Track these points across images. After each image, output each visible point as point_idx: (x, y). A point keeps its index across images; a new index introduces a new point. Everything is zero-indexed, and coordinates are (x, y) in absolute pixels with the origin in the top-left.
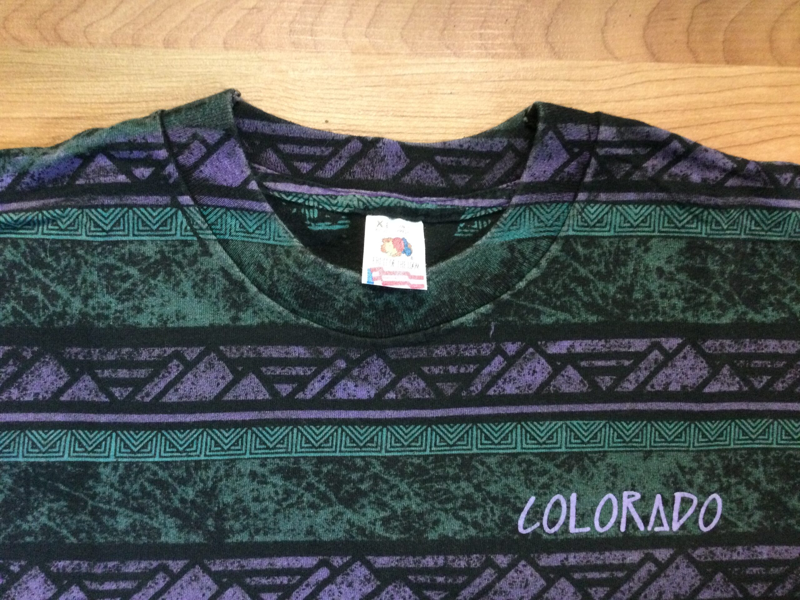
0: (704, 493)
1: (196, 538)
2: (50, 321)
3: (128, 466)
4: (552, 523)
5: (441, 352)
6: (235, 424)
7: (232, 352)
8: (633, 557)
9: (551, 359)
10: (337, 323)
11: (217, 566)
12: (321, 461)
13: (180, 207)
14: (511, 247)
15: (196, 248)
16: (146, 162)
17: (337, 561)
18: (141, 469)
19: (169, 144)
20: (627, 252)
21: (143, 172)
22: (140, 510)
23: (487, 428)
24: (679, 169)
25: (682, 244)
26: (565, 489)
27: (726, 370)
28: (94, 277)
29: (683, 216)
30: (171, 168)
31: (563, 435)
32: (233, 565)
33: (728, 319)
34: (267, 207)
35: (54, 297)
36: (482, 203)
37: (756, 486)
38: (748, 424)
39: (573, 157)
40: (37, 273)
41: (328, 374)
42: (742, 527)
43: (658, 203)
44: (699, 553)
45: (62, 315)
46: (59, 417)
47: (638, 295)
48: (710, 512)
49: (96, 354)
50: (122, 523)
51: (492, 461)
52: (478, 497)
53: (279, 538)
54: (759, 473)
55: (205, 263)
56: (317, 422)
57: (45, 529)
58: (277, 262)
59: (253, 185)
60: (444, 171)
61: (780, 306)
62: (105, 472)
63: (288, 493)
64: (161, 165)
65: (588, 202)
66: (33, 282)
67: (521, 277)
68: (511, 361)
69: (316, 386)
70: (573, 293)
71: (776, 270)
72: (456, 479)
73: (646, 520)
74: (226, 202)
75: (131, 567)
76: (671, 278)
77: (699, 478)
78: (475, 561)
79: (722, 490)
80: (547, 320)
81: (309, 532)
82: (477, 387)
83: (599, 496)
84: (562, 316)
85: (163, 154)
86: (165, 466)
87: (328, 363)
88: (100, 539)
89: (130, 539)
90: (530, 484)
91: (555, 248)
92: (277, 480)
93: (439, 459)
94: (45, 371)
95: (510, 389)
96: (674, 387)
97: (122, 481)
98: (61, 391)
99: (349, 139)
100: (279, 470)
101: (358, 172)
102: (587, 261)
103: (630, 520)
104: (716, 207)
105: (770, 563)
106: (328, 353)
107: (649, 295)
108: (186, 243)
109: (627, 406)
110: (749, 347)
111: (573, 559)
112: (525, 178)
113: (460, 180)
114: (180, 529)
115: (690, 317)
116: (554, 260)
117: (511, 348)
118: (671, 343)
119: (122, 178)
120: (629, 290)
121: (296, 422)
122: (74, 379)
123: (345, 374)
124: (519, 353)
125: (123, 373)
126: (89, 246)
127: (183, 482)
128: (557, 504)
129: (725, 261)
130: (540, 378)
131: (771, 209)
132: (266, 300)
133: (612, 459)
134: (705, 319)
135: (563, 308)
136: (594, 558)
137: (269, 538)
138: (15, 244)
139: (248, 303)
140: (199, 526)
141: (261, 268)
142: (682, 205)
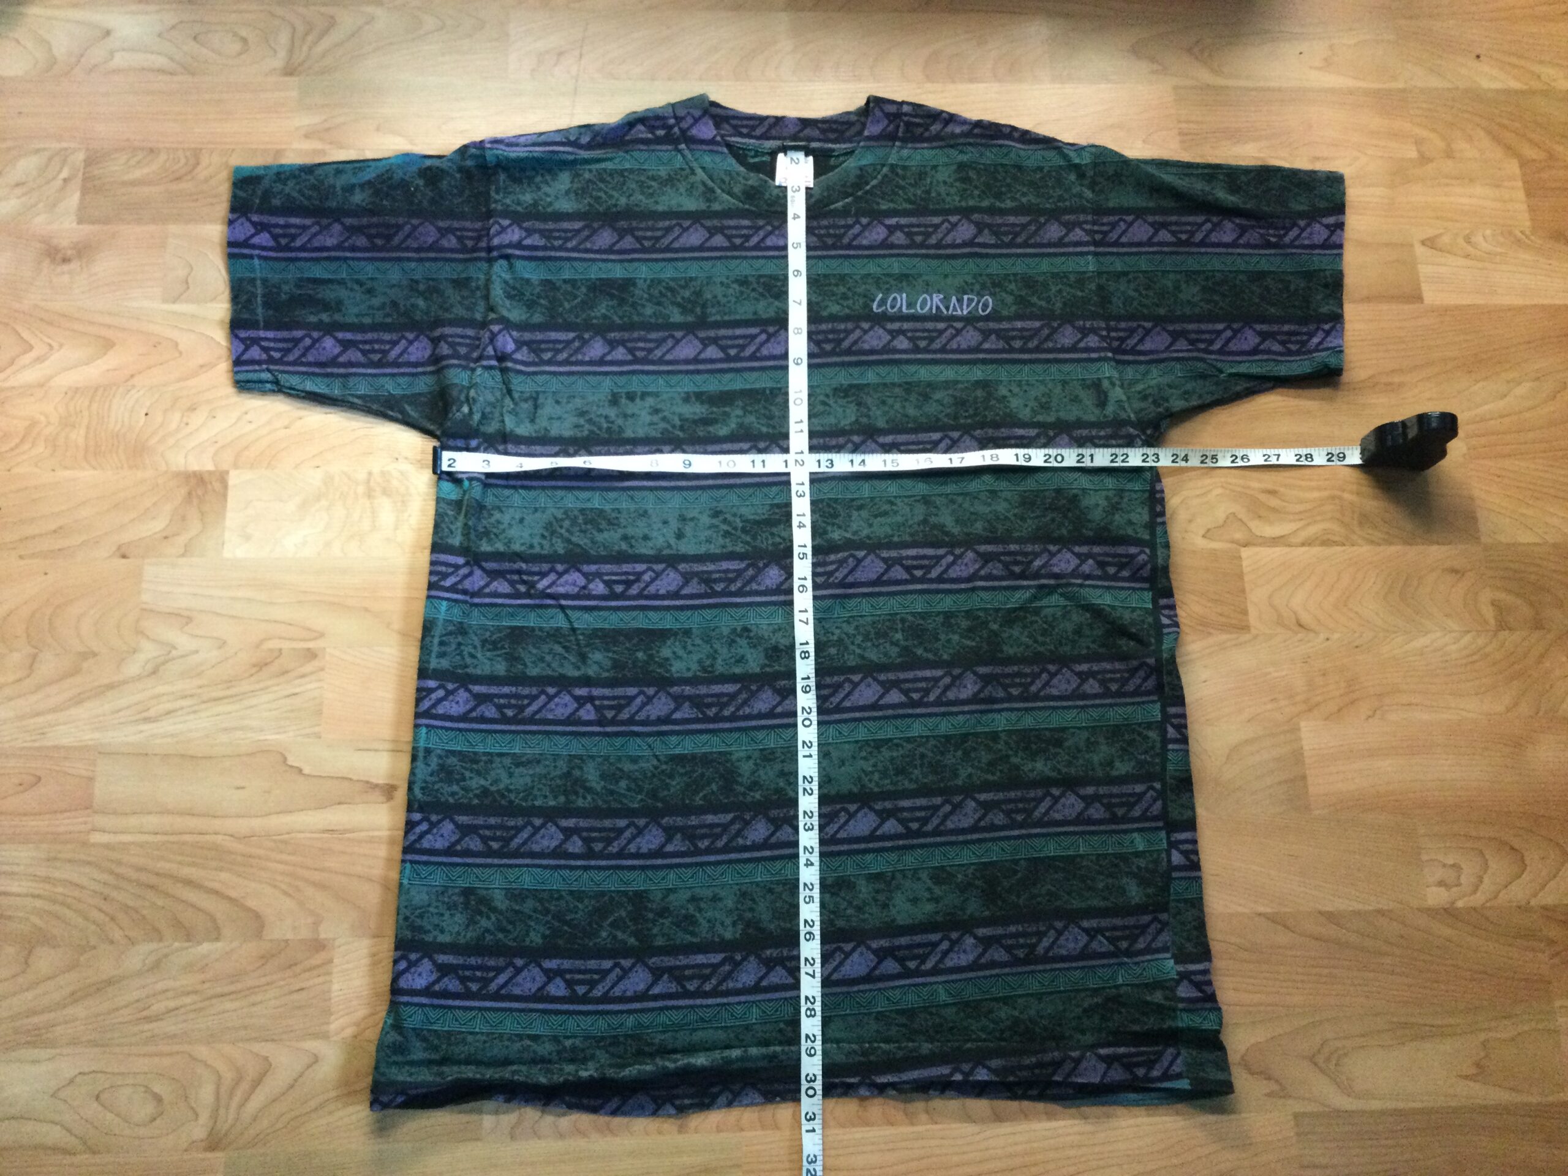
0: (980, 295)
1: (690, 319)
2: (609, 208)
3: (652, 280)
4: (893, 307)
5: (825, 222)
6: (711, 258)
7: (708, 223)
8: (941, 326)
9: (888, 227)
10: (765, 207)
11: (702, 334)
12: (761, 276)
13: (679, 151)
14: (861, 169)
15: (688, 171)
16: (664, 127)
17: (771, 329)
18: (660, 281)
19: (676, 117)
20: (926, 173)
21: (661, 133)
22: (659, 304)
23: (853, 261)
24: (949, 129)
25: (954, 167)
26: (900, 291)
27: (986, 231)
28: (634, 186)
29: (953, 152)
30: (676, 129)
31: (896, 265)
32: (712, 333)
33: (985, 203)
34: (725, 150)
35: (611, 197)
36: (843, 146)
37: (1011, 293)
38: (1003, 261)
39: (890, 122)
40: (602, 185)
41: (762, 233)
42: (1005, 313)
43: (941, 147)
44: (980, 325)
45: (616, 206)
46: (612, 257)
47: (933, 194)
48: (985, 306)
49: (634, 224)
50: (649, 311)
51: (857, 278)
52: (850, 294)
53: (738, 317)
54: (1012, 286)
55: (692, 179)
56: (758, 257)
57: (605, 317)
58: (732, 178)
59: (718, 138)
60: (823, 131)
61: (1013, 199)
62: (640, 283)
63: (742, 293)
64: (671, 127)
65: (902, 148)
66: (600, 189)
67: (867, 183)
68: (865, 227)
69: (755, 240)
70: (896, 194)
71: (1008, 180)
72: (837, 285)
73: (947, 308)
74: (704, 147)
75: (653, 335)
76: (952, 186)
77: (977, 287)
78: (850, 326)
79: (991, 295)
80: (884, 207)
81: (755, 313)
82: (846, 241)
83: (919, 295)
84: (892, 205)
85: (672, 121)
86: (673, 279)
87: (761, 228)
88: (636, 318)
89: (653, 320)
90: (879, 288)
91: (885, 170)
92: (735, 286)
93: (825, 276)
94: (605, 234)
95: (865, 242)
96: (959, 241)
97: (649, 287)
98: (614, 244)
99: (767, 117)
100: (736, 281)
101: (774, 132)
102: (904, 178)
103: (938, 308)
104: (970, 144)
105: (1022, 330)
106: (761, 223)
107: (939, 194)
108: (682, 169)
109: (932, 252)
110: (999, 220)
111: (906, 326)
112: (866, 133)
113: (832, 136)
114: (682, 314)
115: (963, 204)
116: (886, 176)
117: (864, 221)
118: (954, 219)
119: (650, 136)
120: (928, 192)
121: (746, 258)
122: (621, 238)
123: (771, 233)
124: (869, 224)
125: (649, 234)
126: (631, 171)
127: (683, 287)
128: (895, 299)
129: (978, 173)
130: (882, 236)
131: (1001, 146)
132: (726, 197)
133: (925, 278)
134: (971, 203)
135: (892, 201)
136: (918, 325)
137: (732, 318)
138: (590, 171)
139: (716, 199)
140: (692, 311)
141: (723, 181)
142: (952, 146)
